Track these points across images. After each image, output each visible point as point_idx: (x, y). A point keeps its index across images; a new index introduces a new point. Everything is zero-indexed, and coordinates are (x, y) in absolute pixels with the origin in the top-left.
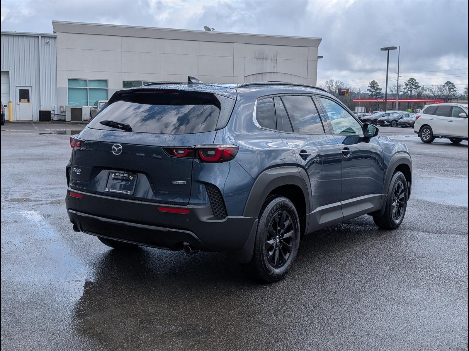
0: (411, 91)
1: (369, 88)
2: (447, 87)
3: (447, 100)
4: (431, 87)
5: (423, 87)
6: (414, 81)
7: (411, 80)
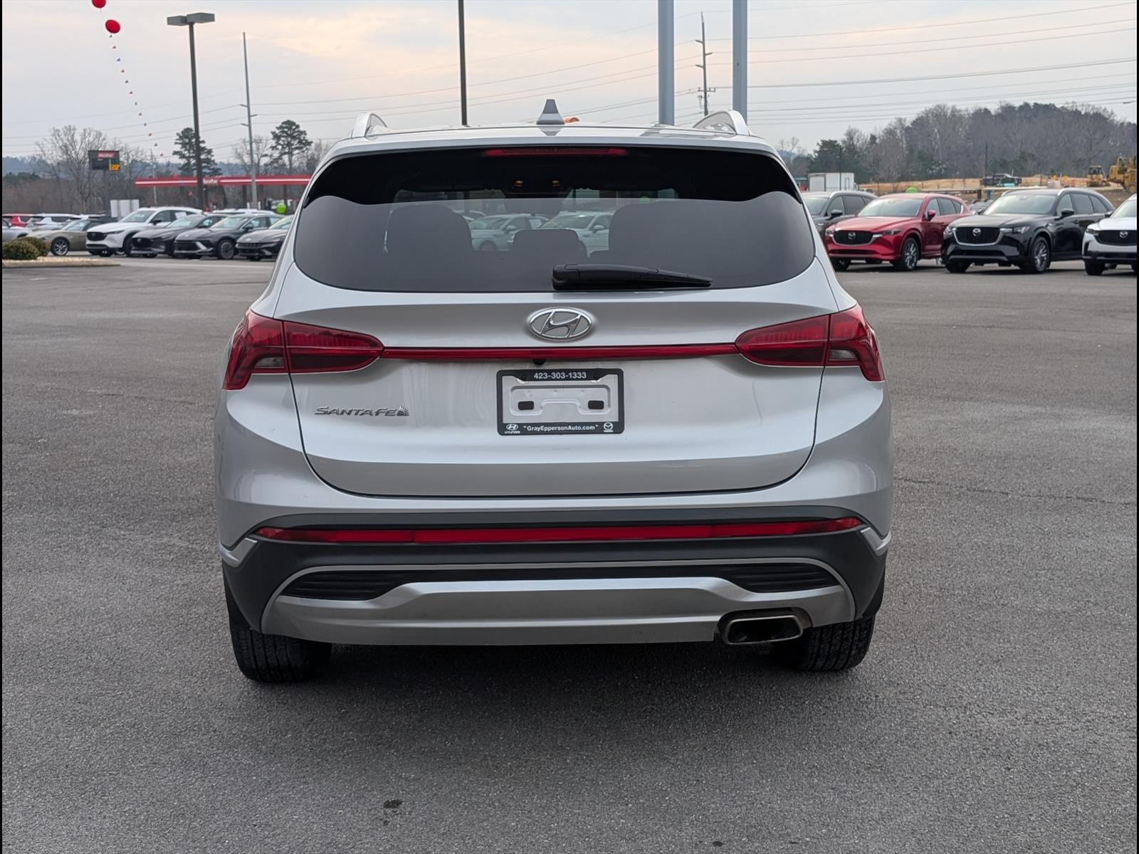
0: (290, 154)
1: (178, 148)
5: (320, 143)
6: (294, 129)
7: (287, 125)
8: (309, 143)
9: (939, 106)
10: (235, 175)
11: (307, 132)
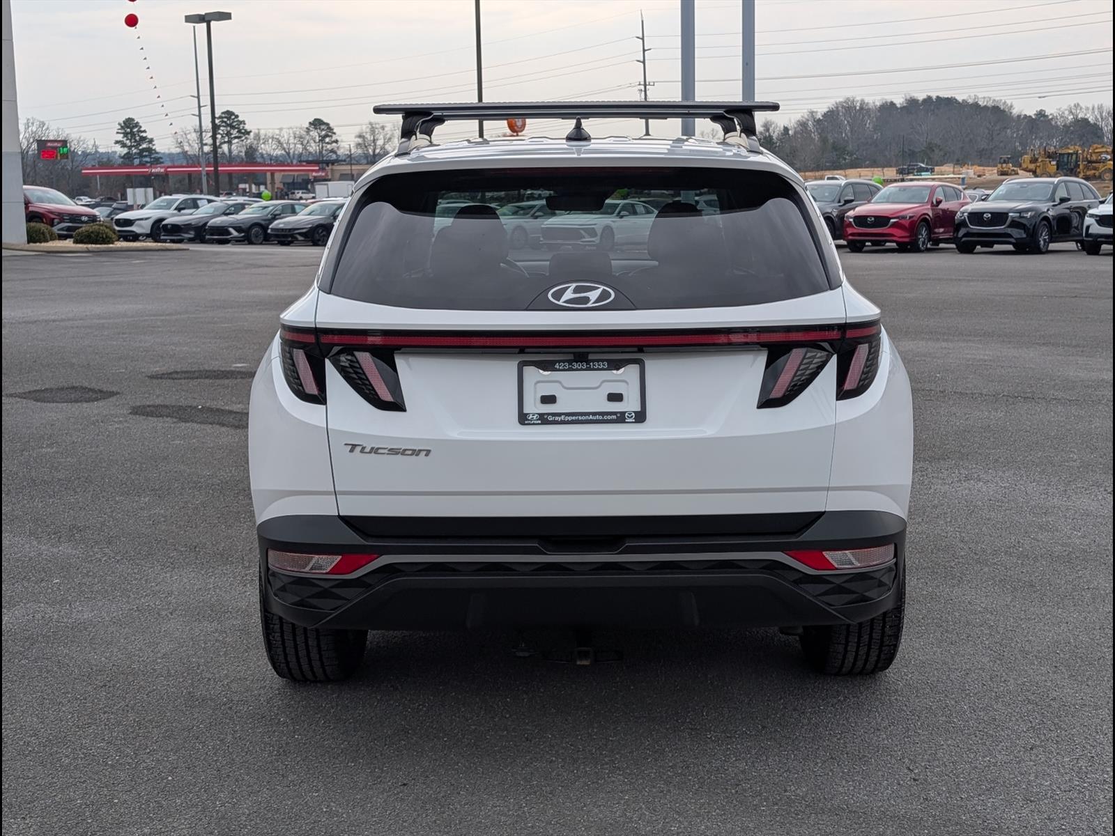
0: (230, 142)
1: (120, 137)
2: (314, 134)
3: (324, 165)
4: (277, 132)
5: (259, 133)
6: (234, 119)
7: (226, 115)
8: (248, 133)
9: (848, 99)
10: (176, 164)
11: (246, 122)
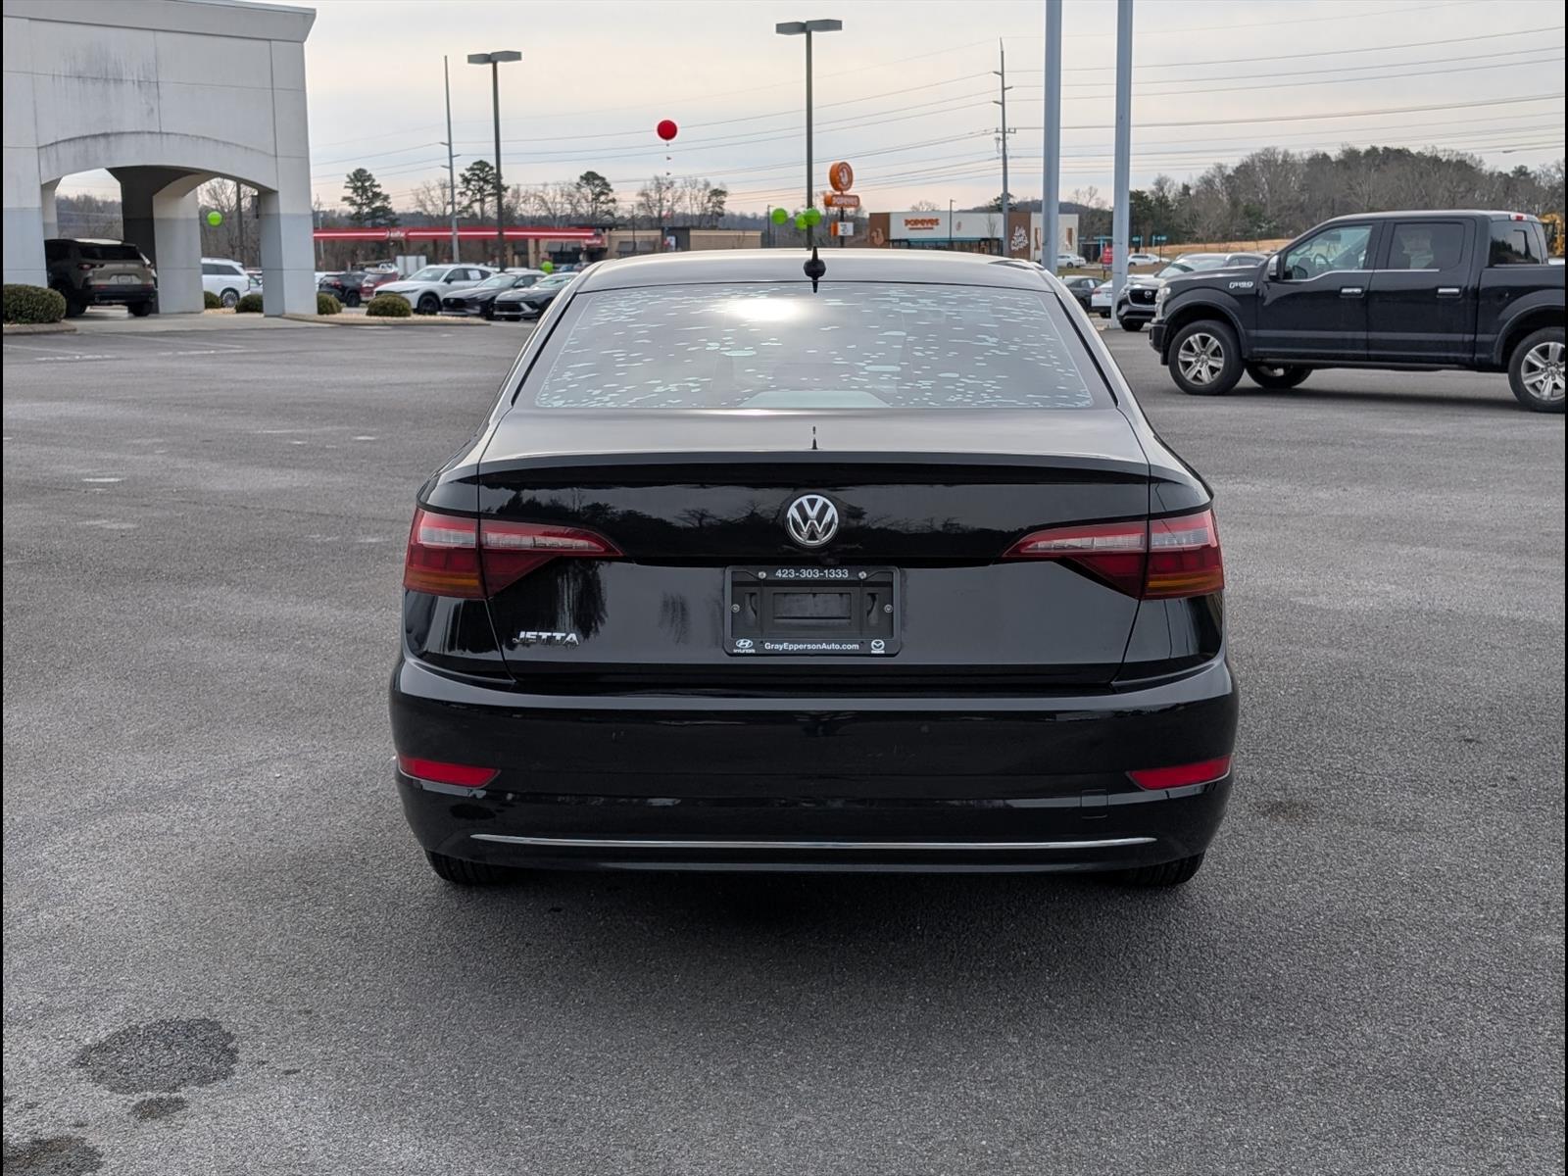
0: (482, 201)
1: (349, 193)
2: (587, 191)
3: (600, 230)
4: (541, 188)
6: (488, 171)
7: (479, 166)
8: (506, 189)
9: (1267, 149)
10: (418, 227)
11: (503, 176)
